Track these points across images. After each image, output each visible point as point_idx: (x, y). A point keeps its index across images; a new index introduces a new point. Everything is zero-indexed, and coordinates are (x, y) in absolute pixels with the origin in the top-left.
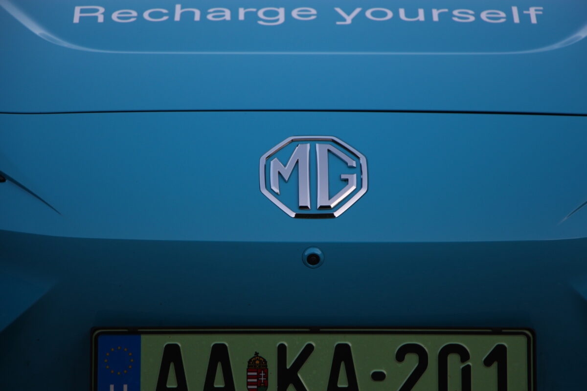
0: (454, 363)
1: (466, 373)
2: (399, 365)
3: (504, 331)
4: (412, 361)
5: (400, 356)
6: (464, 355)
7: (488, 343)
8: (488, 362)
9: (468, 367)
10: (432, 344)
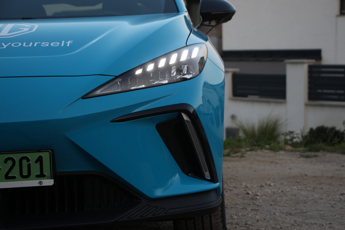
0: (25, 163)
1: (29, 166)
2: (6, 165)
3: (41, 151)
4: (10, 163)
5: (6, 161)
6: (28, 160)
7: (36, 155)
8: (36, 162)
9: (30, 164)
10: (17, 157)
